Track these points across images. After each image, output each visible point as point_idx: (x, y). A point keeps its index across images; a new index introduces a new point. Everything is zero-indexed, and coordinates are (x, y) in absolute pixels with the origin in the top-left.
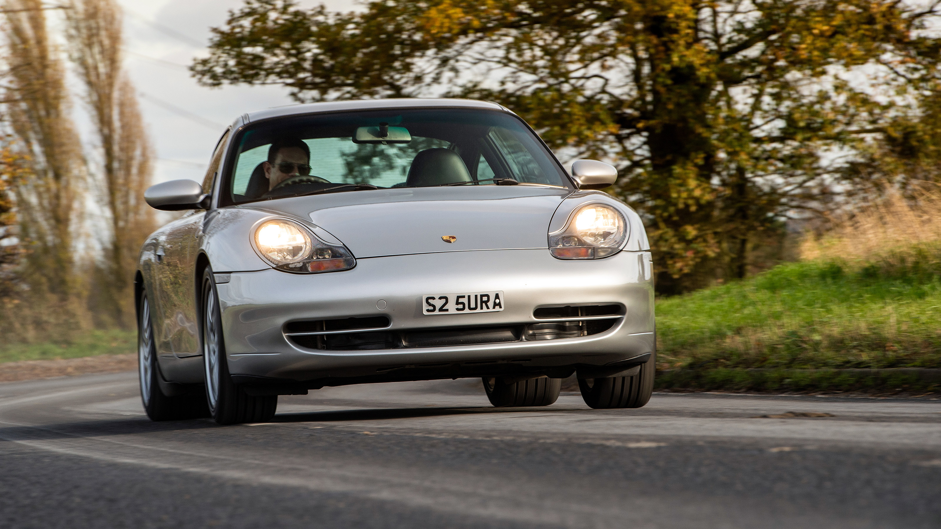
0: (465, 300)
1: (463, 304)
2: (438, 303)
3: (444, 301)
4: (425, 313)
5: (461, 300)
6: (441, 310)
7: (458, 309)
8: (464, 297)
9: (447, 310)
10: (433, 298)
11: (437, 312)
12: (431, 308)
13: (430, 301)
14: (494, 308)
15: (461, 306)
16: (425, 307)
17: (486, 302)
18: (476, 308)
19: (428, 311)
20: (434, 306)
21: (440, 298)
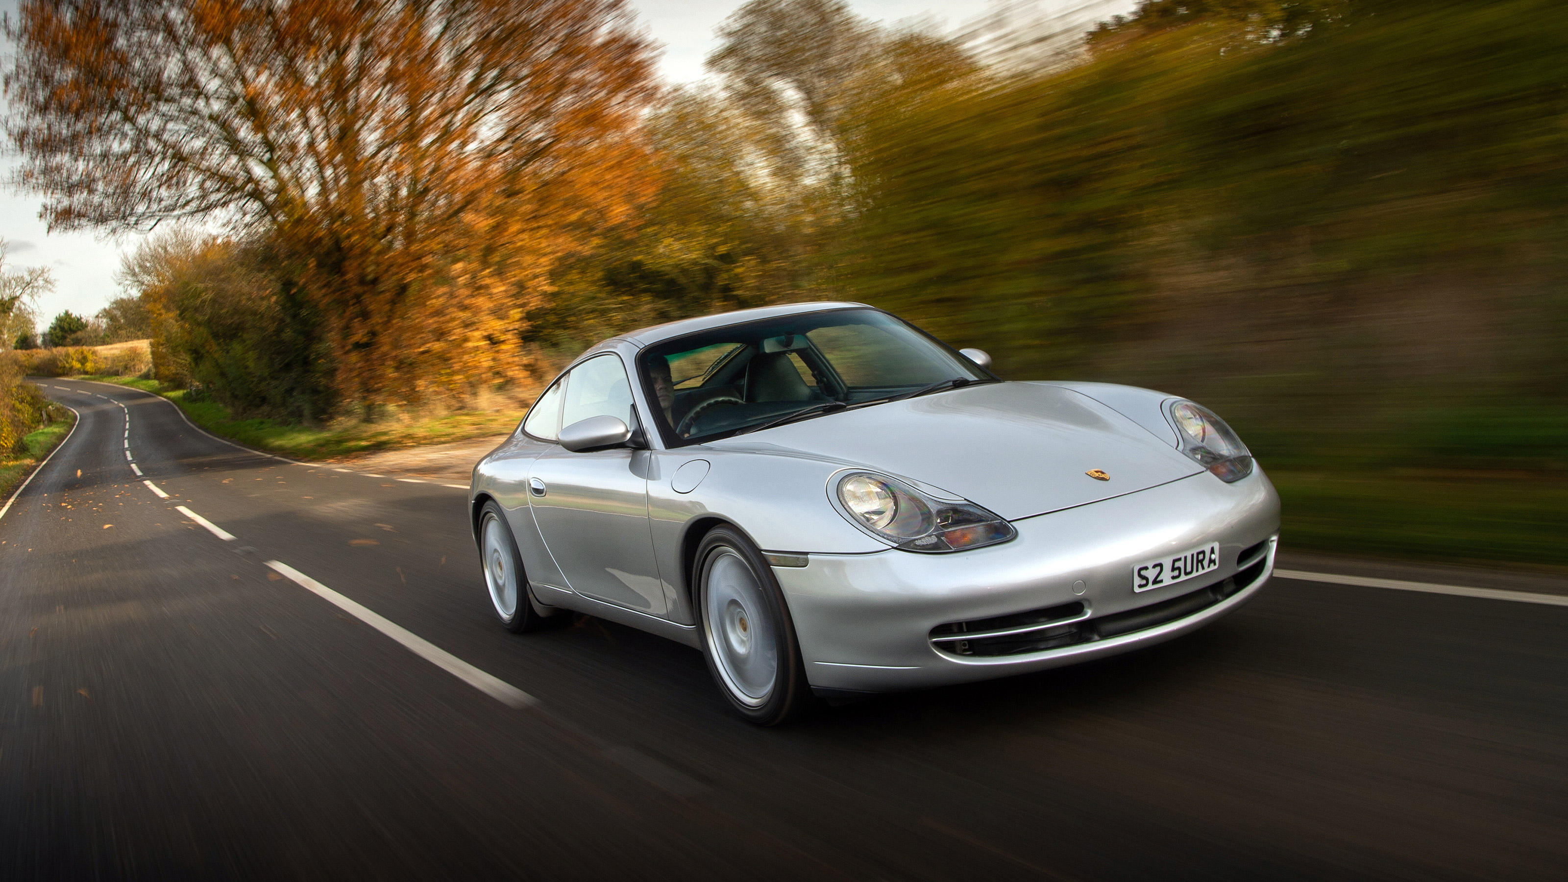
0: (1180, 564)
1: (1179, 569)
2: (1151, 574)
3: (1158, 569)
4: (1137, 590)
5: (1177, 564)
6: (1155, 582)
7: (1173, 578)
8: (1180, 559)
9: (1161, 581)
10: (1146, 568)
11: (1150, 587)
12: (1144, 582)
13: (1143, 573)
14: (1209, 566)
15: (1176, 573)
16: (1137, 581)
17: (1201, 561)
18: (1191, 572)
19: (1140, 586)
20: (1147, 579)
21: (1154, 566)
